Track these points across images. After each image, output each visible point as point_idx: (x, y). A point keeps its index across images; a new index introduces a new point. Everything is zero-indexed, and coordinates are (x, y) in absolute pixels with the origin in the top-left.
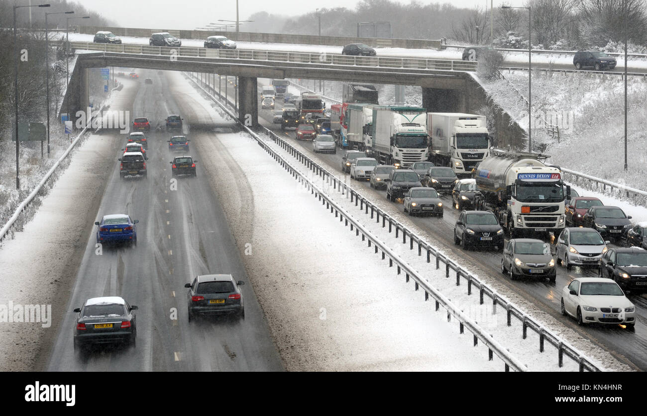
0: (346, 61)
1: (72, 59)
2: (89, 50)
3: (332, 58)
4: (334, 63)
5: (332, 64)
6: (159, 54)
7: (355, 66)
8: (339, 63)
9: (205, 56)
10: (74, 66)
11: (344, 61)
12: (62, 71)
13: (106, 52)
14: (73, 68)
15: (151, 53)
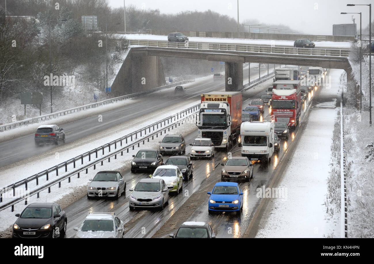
0: (280, 51)
1: (126, 51)
2: (139, 45)
3: (271, 49)
4: (272, 52)
5: (271, 53)
6: (176, 47)
7: (284, 54)
8: (275, 52)
9: (201, 48)
10: (127, 55)
11: (278, 50)
12: (118, 59)
13: (148, 46)
14: (126, 57)
15: (173, 47)
